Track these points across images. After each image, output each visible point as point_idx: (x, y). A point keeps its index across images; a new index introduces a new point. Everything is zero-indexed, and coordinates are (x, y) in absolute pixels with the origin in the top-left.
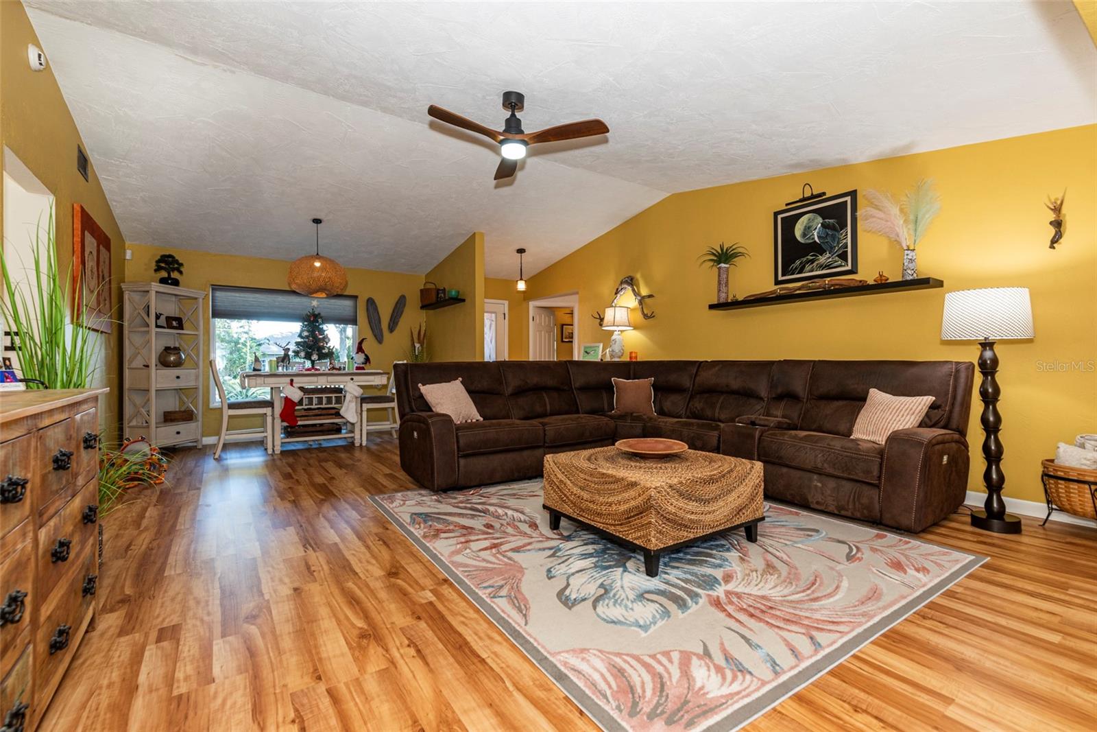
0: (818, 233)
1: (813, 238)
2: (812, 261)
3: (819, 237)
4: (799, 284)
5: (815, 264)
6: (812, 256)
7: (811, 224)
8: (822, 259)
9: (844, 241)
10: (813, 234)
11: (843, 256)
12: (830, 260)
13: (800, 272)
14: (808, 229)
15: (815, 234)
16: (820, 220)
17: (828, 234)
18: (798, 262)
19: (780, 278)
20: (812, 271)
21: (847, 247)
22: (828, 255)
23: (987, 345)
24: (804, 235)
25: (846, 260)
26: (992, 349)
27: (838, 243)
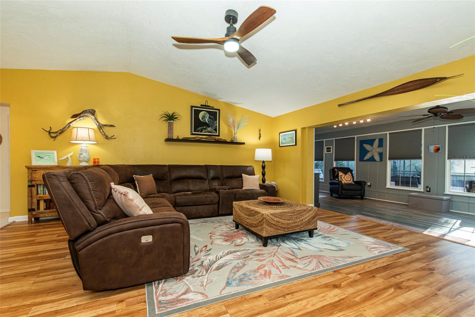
0: (208, 119)
1: (206, 121)
2: (205, 129)
3: (208, 121)
4: (205, 137)
5: (206, 130)
6: (205, 127)
7: (205, 115)
8: (209, 129)
9: (216, 125)
10: (206, 119)
11: (216, 130)
12: (211, 130)
13: (201, 132)
14: (204, 117)
15: (207, 119)
16: (208, 115)
17: (211, 121)
18: (200, 128)
19: (193, 133)
20: (205, 132)
21: (217, 127)
22: (211, 128)
23: (263, 162)
24: (203, 119)
25: (217, 132)
26: (264, 163)
27: (214, 125)
